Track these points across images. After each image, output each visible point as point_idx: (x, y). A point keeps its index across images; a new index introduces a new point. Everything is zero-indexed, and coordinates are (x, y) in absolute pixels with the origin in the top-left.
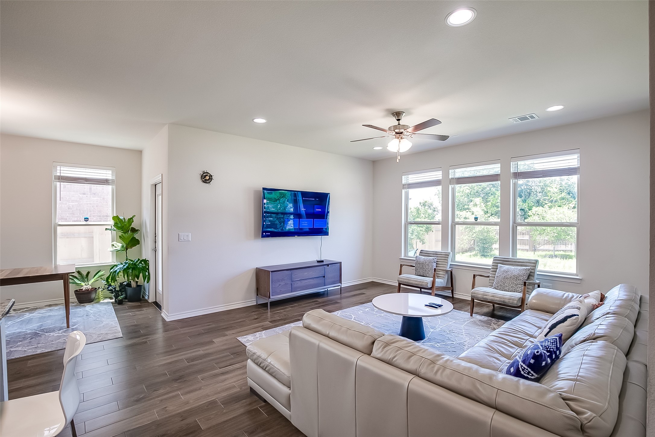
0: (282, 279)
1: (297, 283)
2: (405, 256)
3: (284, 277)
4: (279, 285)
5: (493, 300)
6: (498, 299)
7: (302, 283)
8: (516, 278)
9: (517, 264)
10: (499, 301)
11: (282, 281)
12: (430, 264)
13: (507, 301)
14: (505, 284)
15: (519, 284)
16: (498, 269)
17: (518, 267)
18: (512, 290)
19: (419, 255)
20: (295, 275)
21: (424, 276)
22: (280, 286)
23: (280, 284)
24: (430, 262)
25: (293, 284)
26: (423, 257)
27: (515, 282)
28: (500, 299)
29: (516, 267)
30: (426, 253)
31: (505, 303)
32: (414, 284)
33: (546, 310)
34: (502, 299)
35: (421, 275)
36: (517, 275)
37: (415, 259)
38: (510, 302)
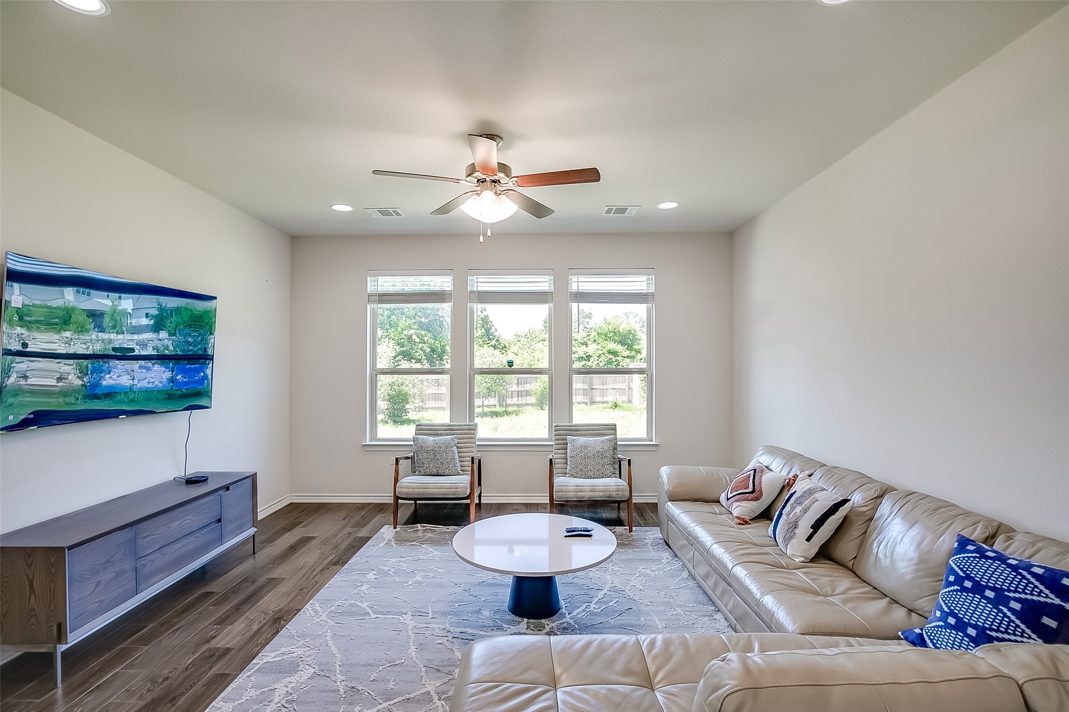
0: (108, 562)
1: (152, 561)
2: (371, 439)
3: (112, 554)
4: (97, 586)
5: (593, 498)
6: (601, 494)
7: (165, 555)
8: (601, 455)
9: (591, 433)
10: (602, 498)
11: (106, 568)
12: (448, 450)
13: (614, 494)
14: (588, 467)
15: (606, 463)
16: (568, 445)
17: (598, 438)
18: (599, 475)
19: (416, 435)
20: (146, 537)
21: (440, 474)
22: (98, 589)
23: (100, 581)
24: (448, 446)
25: (141, 567)
26: (431, 438)
27: (601, 462)
28: (604, 493)
29: (595, 438)
30: (430, 430)
31: (612, 497)
32: (437, 494)
33: (695, 497)
34: (607, 493)
35: (433, 473)
36: (601, 450)
37: (412, 443)
38: (619, 496)
